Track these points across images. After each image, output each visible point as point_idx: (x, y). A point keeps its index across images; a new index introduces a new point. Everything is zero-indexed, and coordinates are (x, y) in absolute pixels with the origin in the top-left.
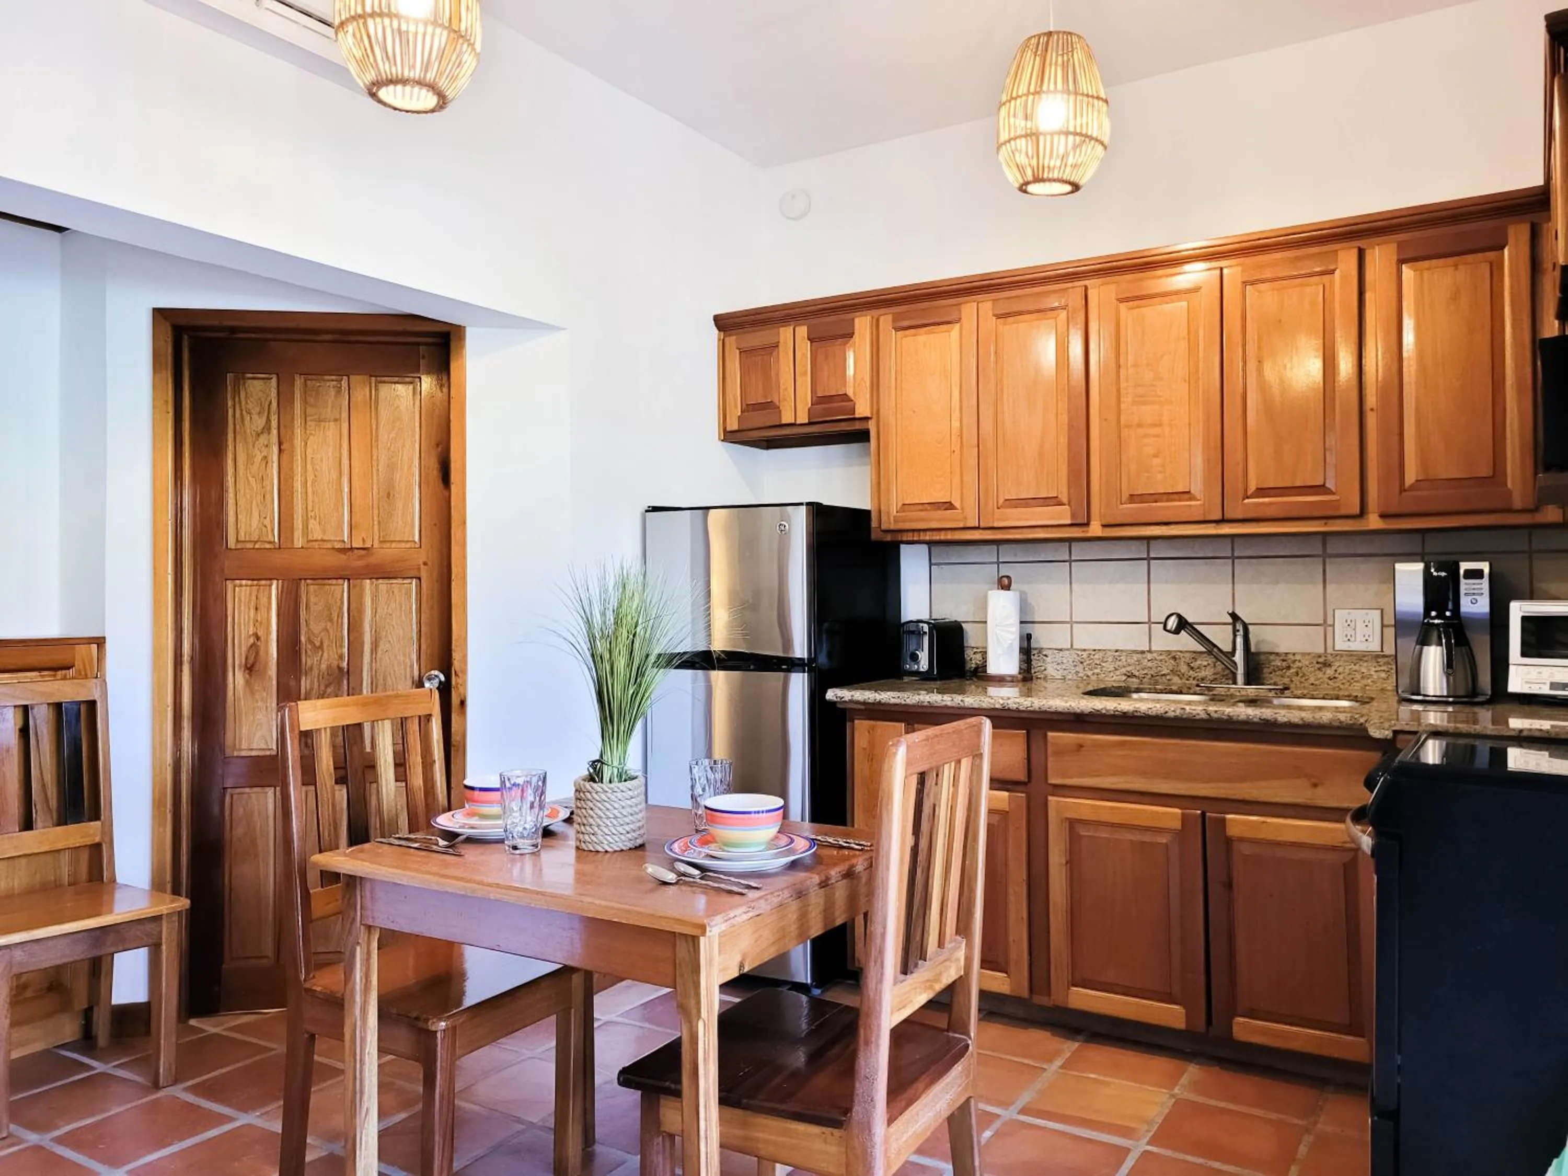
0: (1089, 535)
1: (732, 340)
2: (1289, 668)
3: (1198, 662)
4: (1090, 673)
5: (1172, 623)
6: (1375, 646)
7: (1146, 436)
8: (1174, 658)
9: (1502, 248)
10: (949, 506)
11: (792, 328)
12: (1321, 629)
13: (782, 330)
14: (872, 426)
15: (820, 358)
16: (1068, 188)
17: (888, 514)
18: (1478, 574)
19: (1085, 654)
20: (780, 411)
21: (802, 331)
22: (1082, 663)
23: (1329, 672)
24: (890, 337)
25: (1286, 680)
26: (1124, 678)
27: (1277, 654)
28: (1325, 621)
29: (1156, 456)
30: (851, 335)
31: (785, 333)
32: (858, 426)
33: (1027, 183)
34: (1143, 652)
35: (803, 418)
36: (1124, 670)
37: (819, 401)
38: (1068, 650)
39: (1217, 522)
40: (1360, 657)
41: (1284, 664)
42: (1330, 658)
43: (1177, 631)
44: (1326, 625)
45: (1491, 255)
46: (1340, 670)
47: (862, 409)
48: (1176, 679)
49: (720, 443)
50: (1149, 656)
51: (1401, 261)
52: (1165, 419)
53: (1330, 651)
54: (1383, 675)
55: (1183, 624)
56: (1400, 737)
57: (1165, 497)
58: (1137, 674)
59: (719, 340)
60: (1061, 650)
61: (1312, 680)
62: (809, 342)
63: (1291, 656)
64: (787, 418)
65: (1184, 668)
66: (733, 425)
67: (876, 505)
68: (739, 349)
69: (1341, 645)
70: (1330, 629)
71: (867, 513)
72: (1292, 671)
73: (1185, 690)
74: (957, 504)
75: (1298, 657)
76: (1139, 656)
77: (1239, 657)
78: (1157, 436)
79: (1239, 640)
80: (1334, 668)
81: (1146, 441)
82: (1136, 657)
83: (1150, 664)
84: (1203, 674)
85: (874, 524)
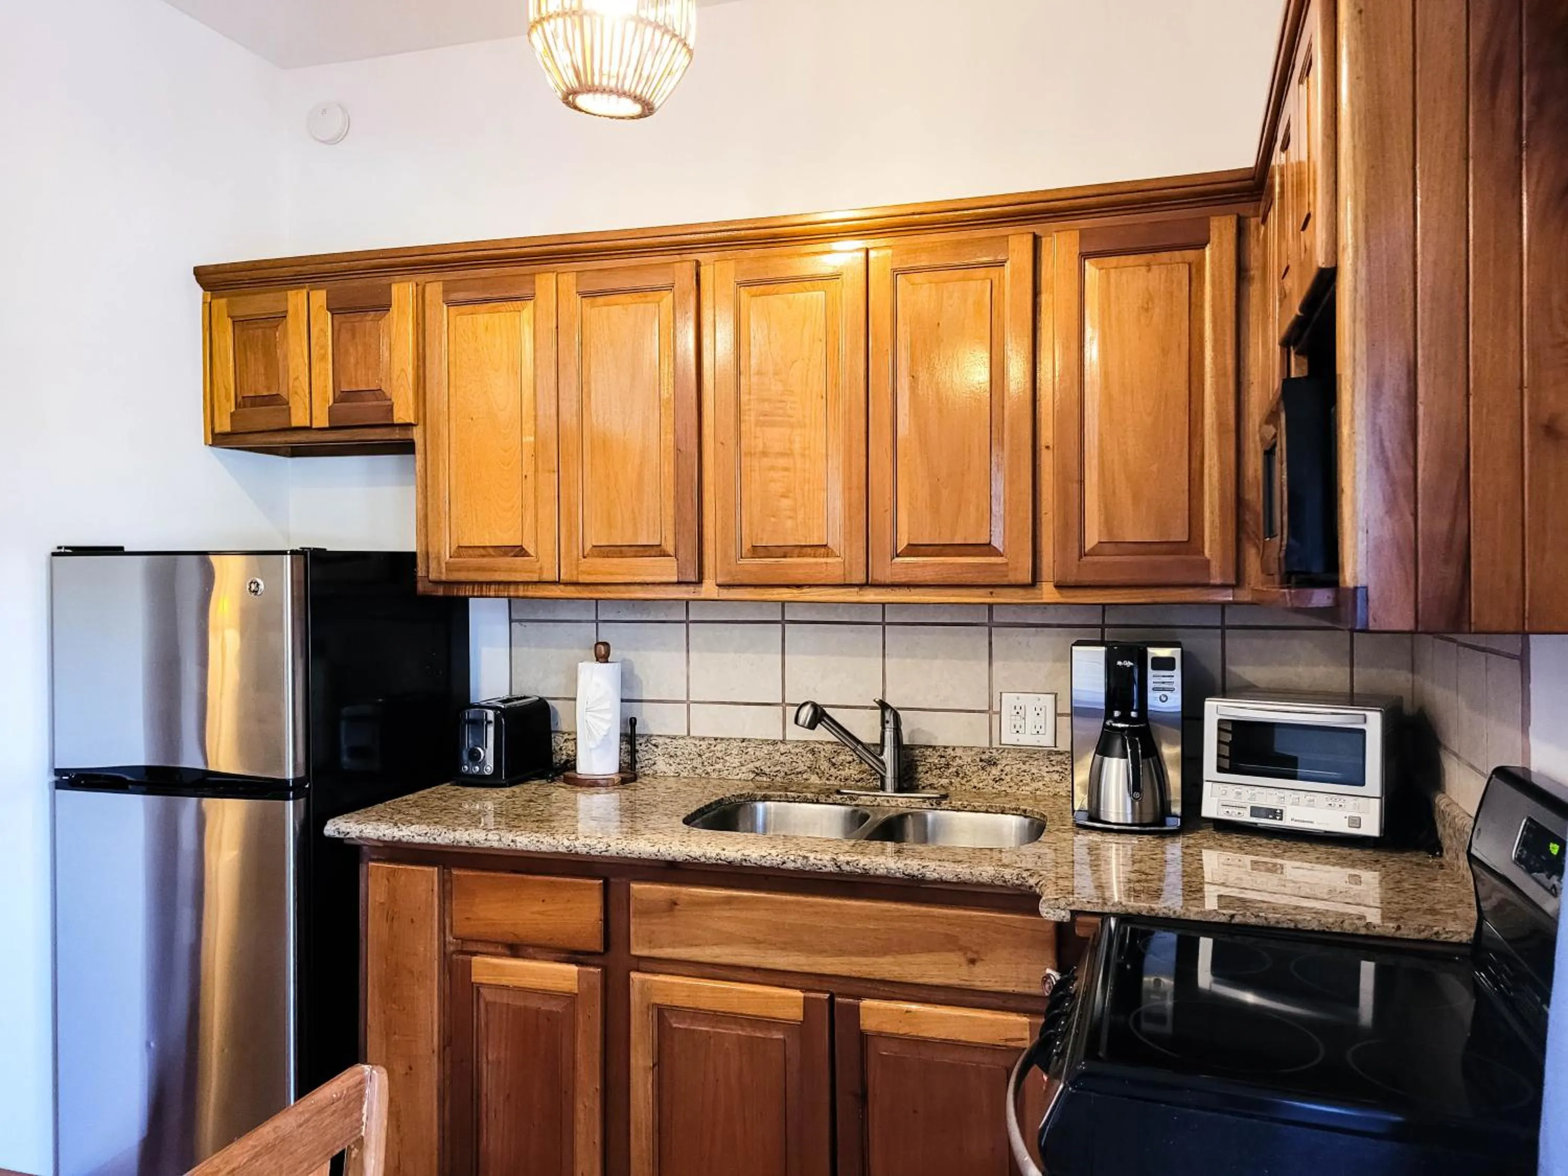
0: (702, 596)
1: (221, 303)
2: (948, 766)
3: (842, 757)
4: (709, 769)
5: (806, 713)
6: (1046, 740)
7: (772, 468)
8: (813, 752)
9: (1202, 246)
10: (520, 551)
11: (305, 292)
12: (986, 717)
13: (291, 294)
14: (417, 435)
15: (345, 336)
16: (637, 109)
17: (438, 559)
19: (704, 744)
20: (290, 408)
21: (320, 297)
22: (700, 755)
23: (995, 771)
24: (439, 313)
25: (944, 781)
26: (752, 776)
27: (934, 748)
28: (990, 707)
29: (783, 496)
30: (387, 307)
31: (296, 299)
32: (397, 435)
33: (575, 93)
34: (775, 743)
35: (321, 420)
36: (751, 766)
37: (342, 397)
38: (683, 738)
39: (861, 586)
40: (1029, 754)
41: (943, 760)
42: (995, 753)
43: (812, 726)
44: (991, 711)
45: (1190, 255)
46: (1008, 769)
47: (403, 413)
48: (814, 779)
49: (208, 448)
50: (782, 748)
51: (1084, 256)
52: (797, 447)
53: (996, 744)
54: (1056, 777)
55: (819, 716)
56: (1080, 919)
57: (797, 551)
58: (767, 770)
59: (204, 303)
60: (674, 738)
61: (975, 782)
62: (329, 315)
63: (950, 751)
64: (299, 418)
65: (825, 765)
66: (224, 425)
67: (424, 548)
68: (232, 318)
69: (1009, 738)
70: (996, 718)
71: (414, 555)
72: (952, 770)
73: (822, 798)
74: (531, 551)
75: (959, 752)
76: (771, 748)
77: (888, 756)
78: (786, 469)
79: (889, 734)
80: (1000, 767)
81: (773, 474)
82: (766, 749)
83: (783, 759)
84: (846, 773)
85: (421, 572)
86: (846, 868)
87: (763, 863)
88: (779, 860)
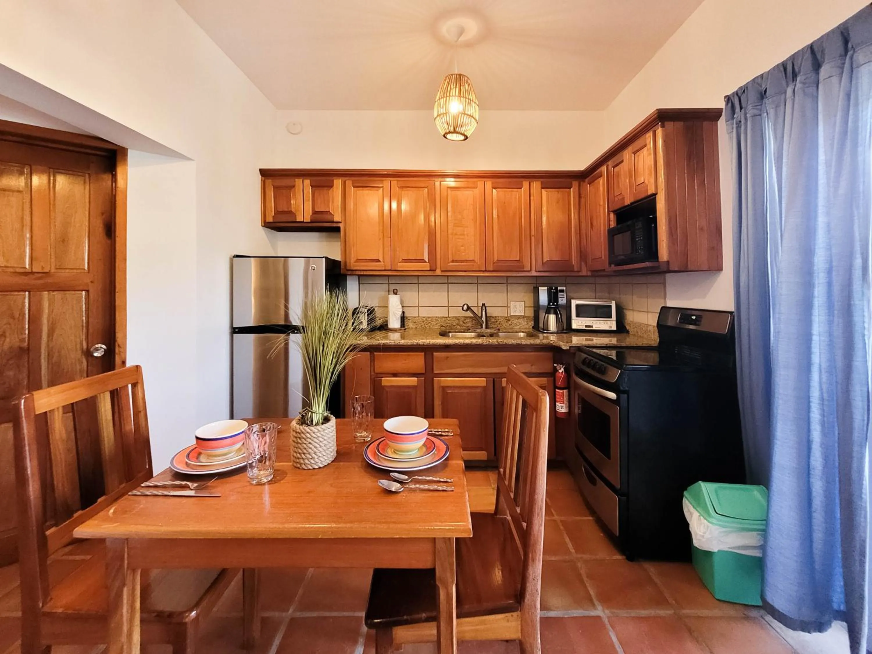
0: (436, 274)
1: (269, 182)
2: (497, 322)
3: (467, 321)
4: (426, 326)
5: (465, 308)
6: (523, 314)
7: (459, 238)
8: (458, 319)
9: (570, 188)
10: (378, 261)
11: (302, 180)
12: (506, 308)
13: (296, 180)
14: (341, 226)
15: (316, 194)
16: (462, 138)
17: (350, 263)
18: (562, 291)
19: (425, 319)
20: (296, 216)
21: (307, 182)
22: (423, 322)
23: (510, 323)
24: (351, 190)
25: (496, 326)
26: (439, 327)
27: (493, 317)
28: (507, 305)
29: (462, 246)
30: (332, 187)
31: (299, 182)
32: (335, 225)
33: (447, 133)
34: (446, 317)
35: (308, 219)
36: (439, 324)
37: (315, 213)
38: (417, 317)
39: (483, 271)
40: (519, 317)
41: (496, 320)
42: (510, 318)
43: (467, 311)
44: (508, 307)
45: (568, 190)
46: (513, 322)
47: (337, 218)
48: (458, 327)
49: (262, 229)
50: (449, 319)
51: (542, 188)
52: (465, 233)
53: (509, 315)
54: (526, 323)
55: (469, 308)
56: (571, 348)
57: (465, 261)
58: (444, 325)
59: (262, 180)
60: (415, 317)
61: (504, 325)
62: (311, 187)
63: (497, 318)
64: (299, 218)
65: (462, 323)
66: (269, 220)
67: (344, 259)
68: (273, 185)
69: (512, 314)
70: (509, 308)
71: (340, 262)
72: (498, 323)
73: (466, 331)
74: (381, 260)
75: (499, 318)
76: (445, 319)
77: (484, 319)
78: (462, 239)
79: (484, 313)
80: (511, 321)
81: (458, 240)
82: (444, 319)
83: (449, 322)
84: (468, 325)
85: (342, 266)
86: (501, 343)
87: (476, 343)
88: (482, 342)
